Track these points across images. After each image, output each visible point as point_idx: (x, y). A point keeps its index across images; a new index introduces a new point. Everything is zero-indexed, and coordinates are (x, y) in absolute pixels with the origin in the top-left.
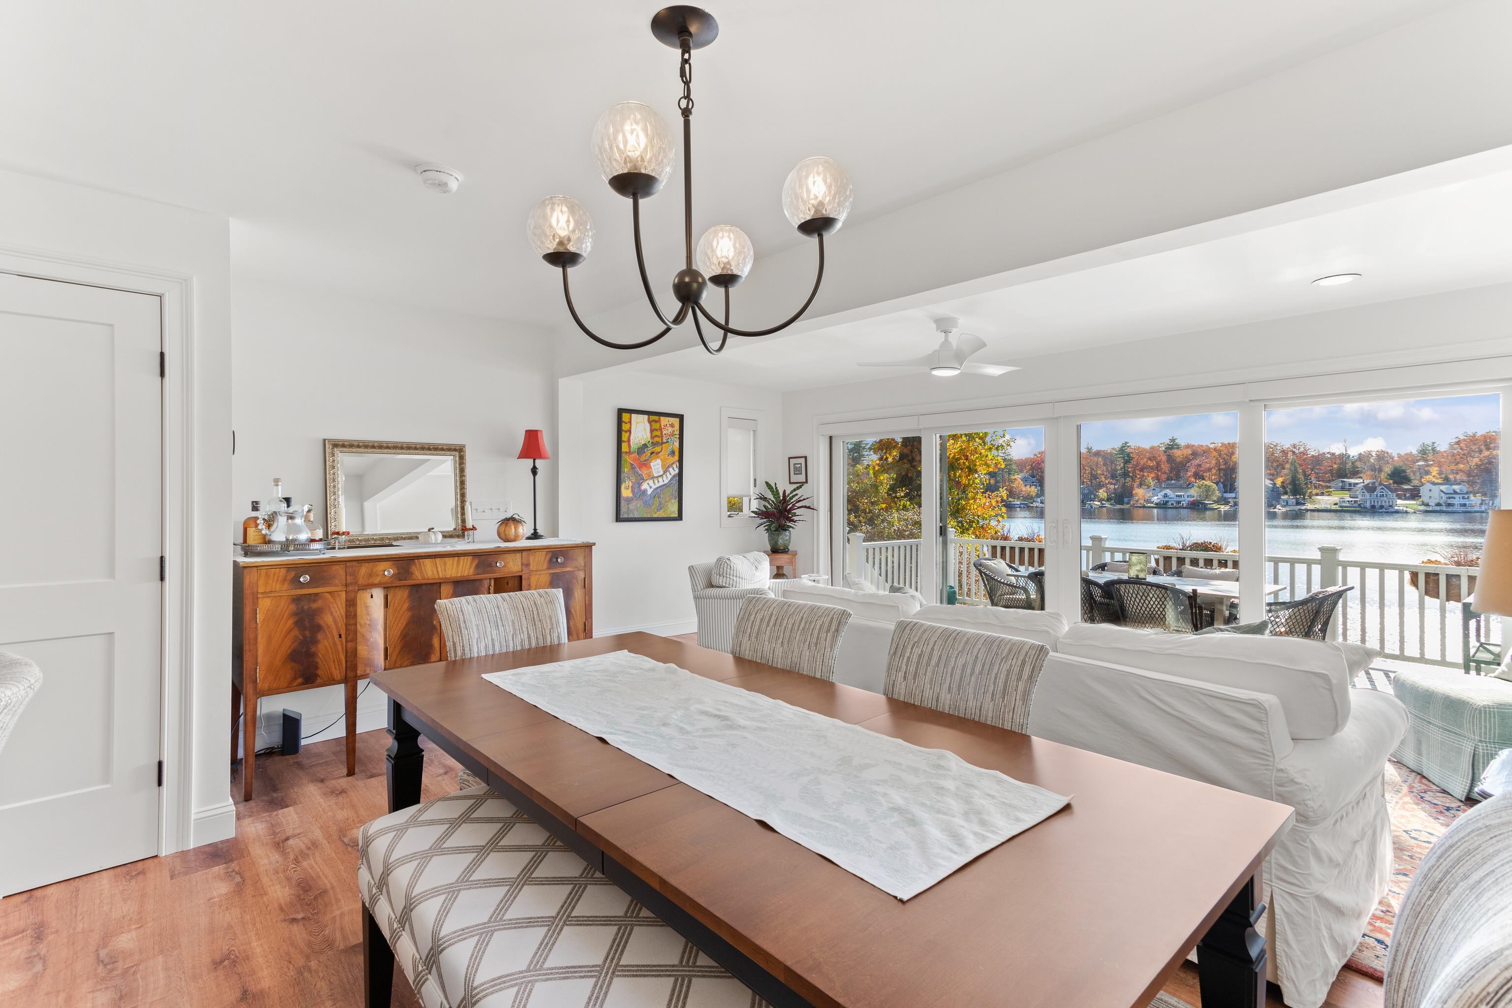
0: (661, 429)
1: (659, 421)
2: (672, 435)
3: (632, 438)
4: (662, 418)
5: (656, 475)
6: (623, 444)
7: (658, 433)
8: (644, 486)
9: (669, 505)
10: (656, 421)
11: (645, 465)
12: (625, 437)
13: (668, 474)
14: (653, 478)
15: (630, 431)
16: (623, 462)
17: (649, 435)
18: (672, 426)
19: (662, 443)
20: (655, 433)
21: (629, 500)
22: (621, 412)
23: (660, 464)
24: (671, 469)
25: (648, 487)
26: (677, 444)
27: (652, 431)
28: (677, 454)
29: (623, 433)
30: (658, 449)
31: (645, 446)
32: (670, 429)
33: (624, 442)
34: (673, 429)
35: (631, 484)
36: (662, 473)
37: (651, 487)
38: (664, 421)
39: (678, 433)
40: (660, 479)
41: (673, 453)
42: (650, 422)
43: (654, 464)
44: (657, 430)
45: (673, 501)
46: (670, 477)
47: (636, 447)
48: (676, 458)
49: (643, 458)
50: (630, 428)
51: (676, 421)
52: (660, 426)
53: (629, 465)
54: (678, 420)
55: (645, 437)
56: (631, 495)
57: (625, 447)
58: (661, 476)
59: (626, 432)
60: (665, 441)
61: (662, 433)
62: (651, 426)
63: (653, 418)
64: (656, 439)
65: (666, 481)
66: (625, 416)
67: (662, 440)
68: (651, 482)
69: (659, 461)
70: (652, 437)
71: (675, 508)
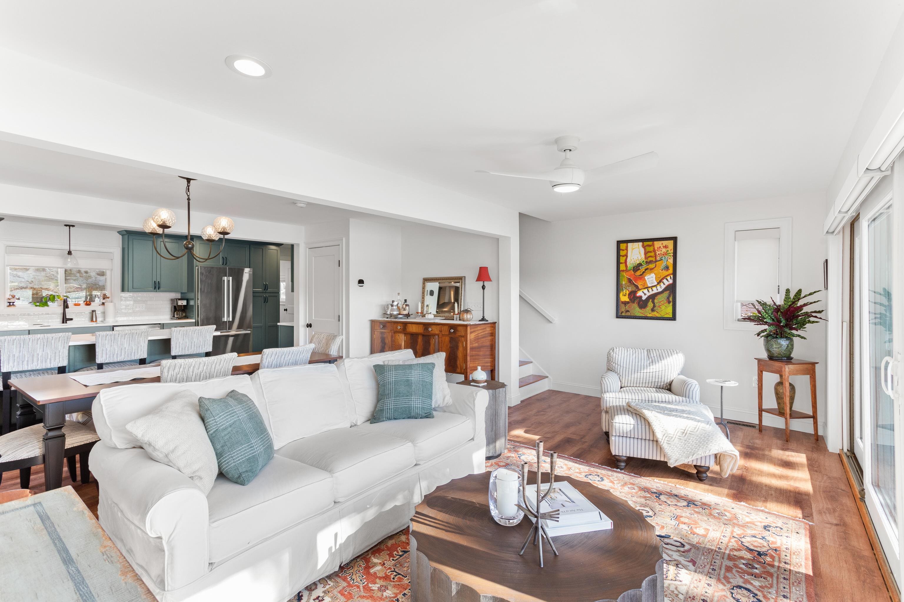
0: (654, 251)
1: (653, 245)
2: (666, 254)
3: (628, 260)
4: (655, 242)
5: (650, 285)
6: (621, 265)
7: (652, 254)
8: (640, 293)
9: (663, 307)
10: (649, 246)
11: (642, 277)
12: (622, 260)
13: (662, 284)
14: (647, 288)
15: (626, 256)
16: (621, 278)
17: (643, 256)
18: (666, 247)
19: (656, 261)
20: (649, 254)
21: (625, 303)
22: (619, 243)
23: (654, 277)
24: (665, 281)
25: (643, 295)
26: (671, 261)
27: (646, 254)
28: (671, 268)
29: (621, 257)
30: (652, 266)
31: (640, 265)
32: (664, 250)
33: (622, 263)
34: (667, 249)
35: (628, 292)
36: (656, 283)
37: (645, 294)
38: (657, 244)
39: (672, 251)
40: (654, 288)
41: (667, 268)
42: (644, 247)
43: (649, 277)
44: (651, 252)
45: (667, 304)
46: (663, 287)
47: (632, 266)
48: (671, 271)
49: (638, 273)
50: (627, 253)
51: (670, 243)
52: (654, 249)
53: (626, 280)
54: (672, 242)
55: (640, 258)
56: (628, 300)
57: (622, 267)
58: (655, 286)
59: (623, 256)
60: (658, 258)
61: (655, 254)
62: (645, 250)
63: (646, 243)
64: (650, 259)
65: (660, 290)
66: (623, 246)
67: (656, 259)
68: (645, 291)
69: (653, 275)
70: (646, 258)
71: (670, 309)
